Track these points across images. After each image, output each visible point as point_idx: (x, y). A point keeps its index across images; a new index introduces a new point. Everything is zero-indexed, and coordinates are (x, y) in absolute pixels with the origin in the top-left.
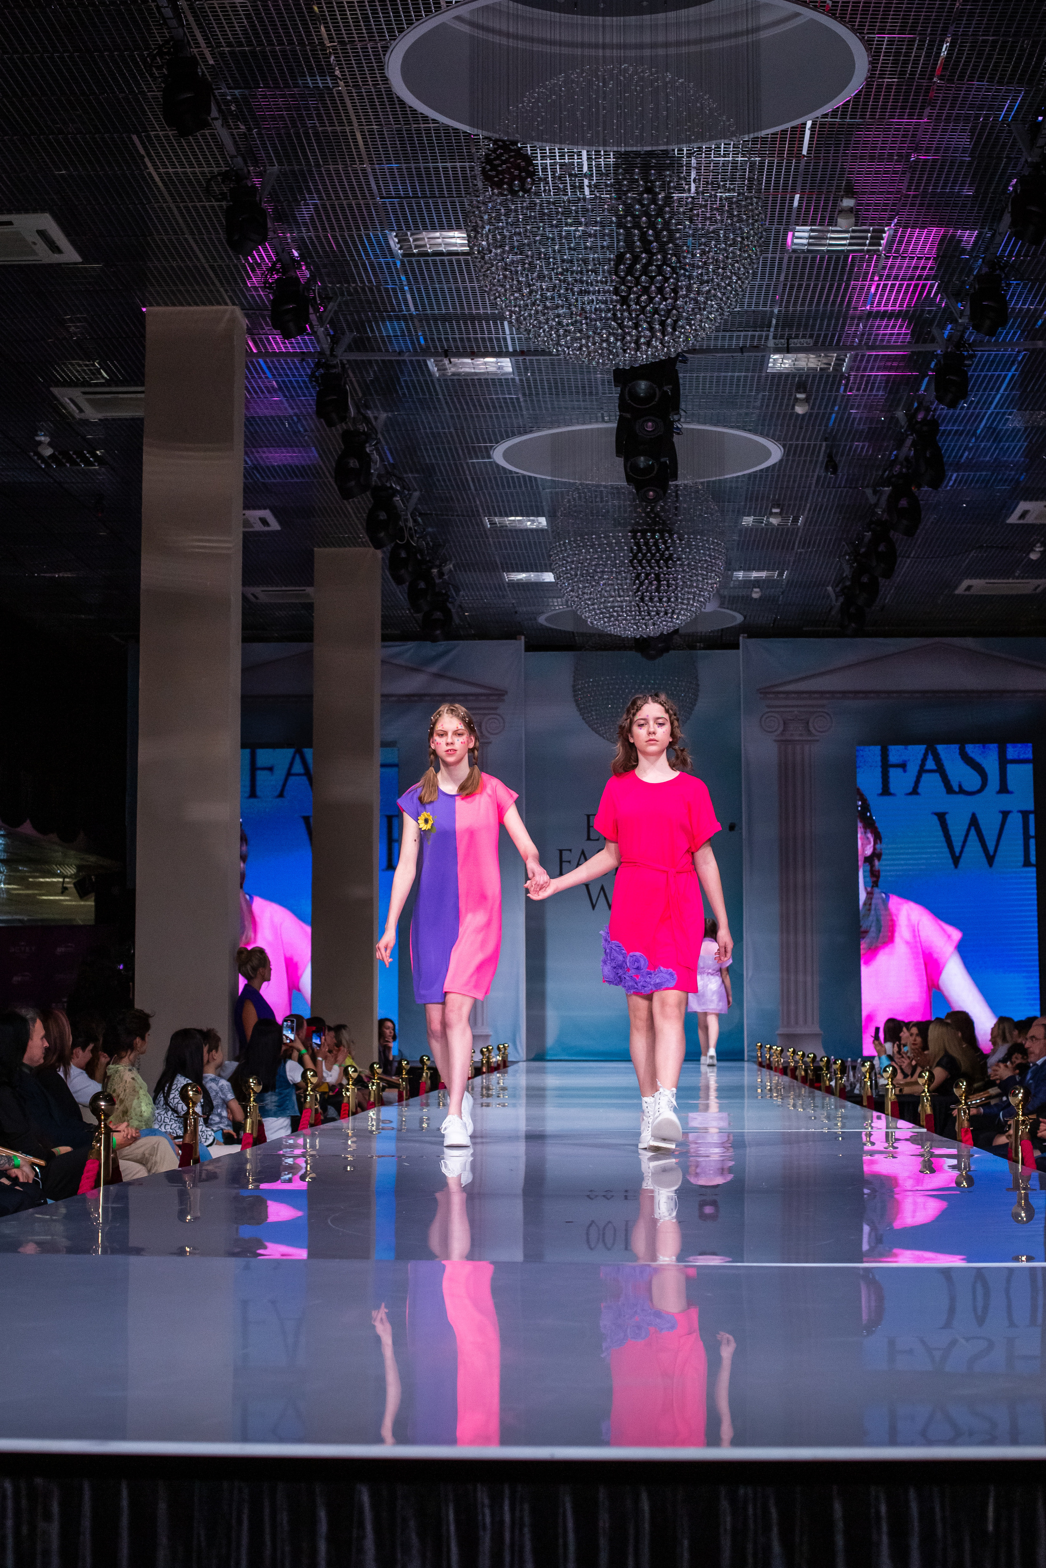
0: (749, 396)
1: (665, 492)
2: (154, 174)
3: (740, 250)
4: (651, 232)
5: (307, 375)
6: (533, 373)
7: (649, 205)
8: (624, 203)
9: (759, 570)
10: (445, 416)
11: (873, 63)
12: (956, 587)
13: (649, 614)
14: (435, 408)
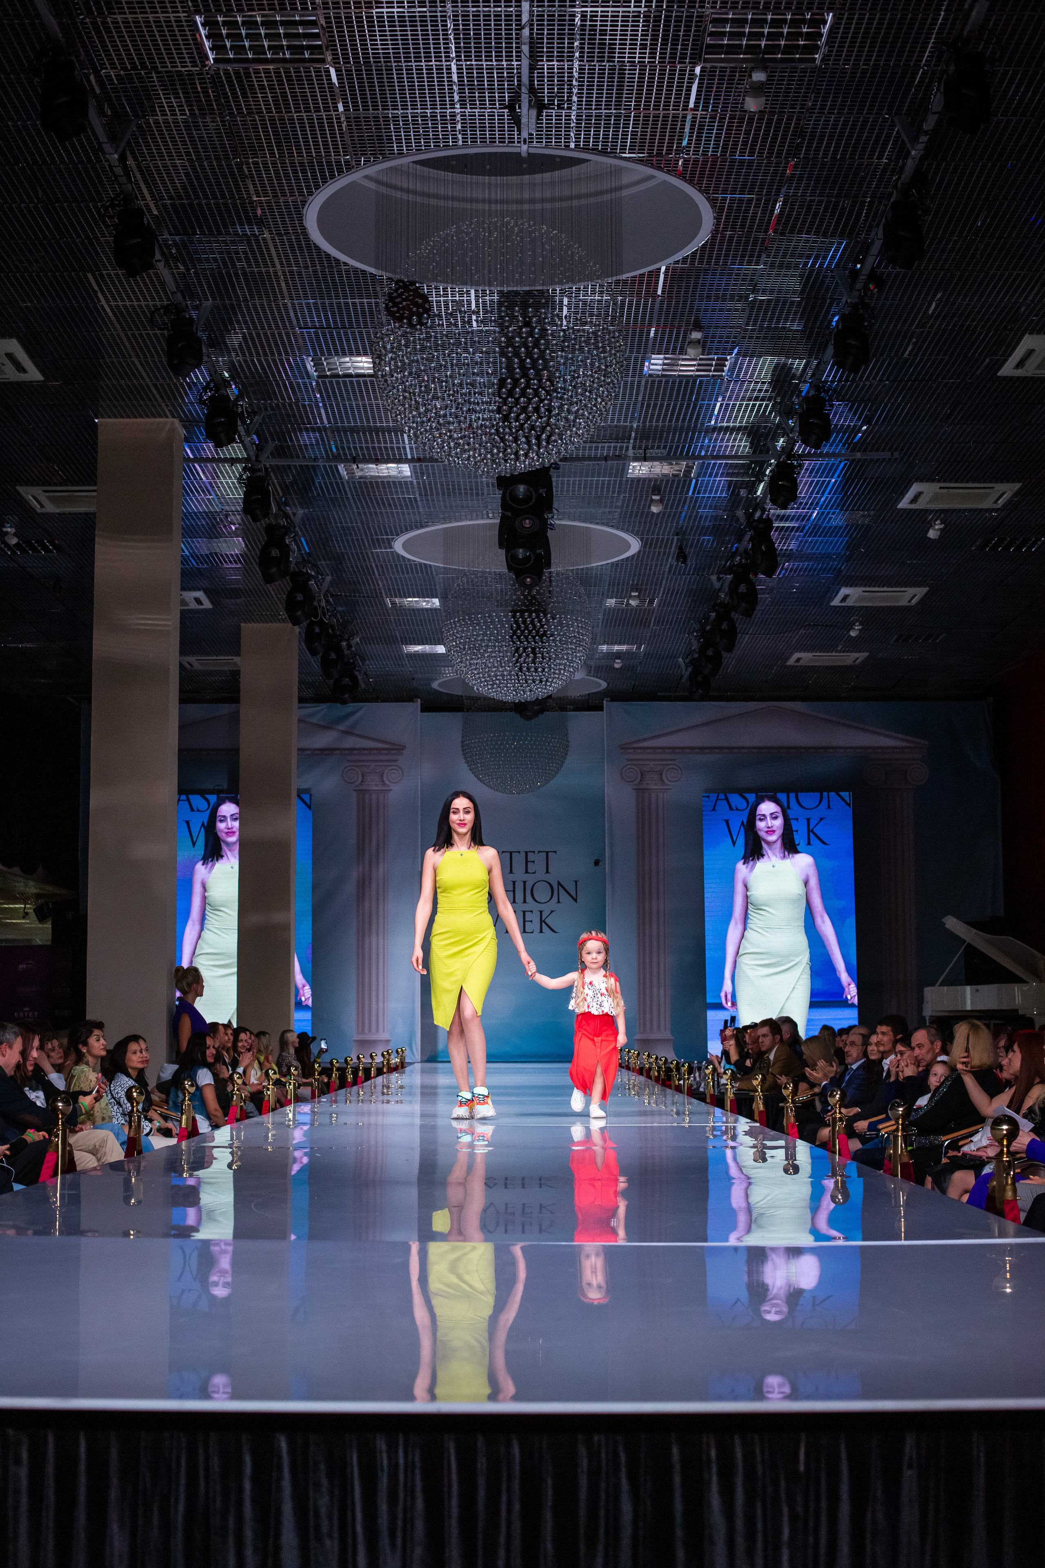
0: (612, 497)
1: (540, 578)
2: (106, 307)
3: (604, 376)
4: (528, 360)
5: (235, 477)
6: (428, 477)
7: (527, 338)
8: (506, 336)
9: (620, 644)
10: (353, 512)
11: (718, 219)
12: (788, 659)
13: (527, 682)
14: (345, 506)
